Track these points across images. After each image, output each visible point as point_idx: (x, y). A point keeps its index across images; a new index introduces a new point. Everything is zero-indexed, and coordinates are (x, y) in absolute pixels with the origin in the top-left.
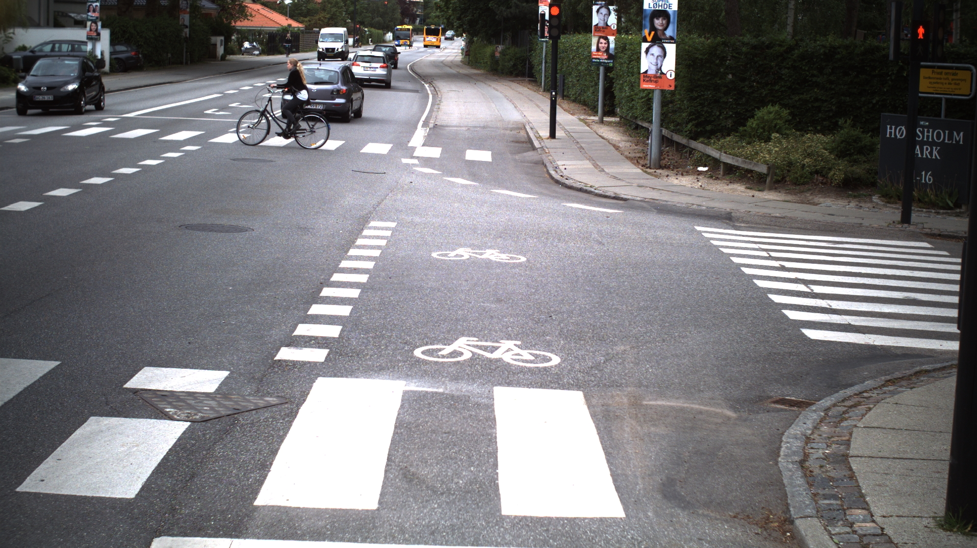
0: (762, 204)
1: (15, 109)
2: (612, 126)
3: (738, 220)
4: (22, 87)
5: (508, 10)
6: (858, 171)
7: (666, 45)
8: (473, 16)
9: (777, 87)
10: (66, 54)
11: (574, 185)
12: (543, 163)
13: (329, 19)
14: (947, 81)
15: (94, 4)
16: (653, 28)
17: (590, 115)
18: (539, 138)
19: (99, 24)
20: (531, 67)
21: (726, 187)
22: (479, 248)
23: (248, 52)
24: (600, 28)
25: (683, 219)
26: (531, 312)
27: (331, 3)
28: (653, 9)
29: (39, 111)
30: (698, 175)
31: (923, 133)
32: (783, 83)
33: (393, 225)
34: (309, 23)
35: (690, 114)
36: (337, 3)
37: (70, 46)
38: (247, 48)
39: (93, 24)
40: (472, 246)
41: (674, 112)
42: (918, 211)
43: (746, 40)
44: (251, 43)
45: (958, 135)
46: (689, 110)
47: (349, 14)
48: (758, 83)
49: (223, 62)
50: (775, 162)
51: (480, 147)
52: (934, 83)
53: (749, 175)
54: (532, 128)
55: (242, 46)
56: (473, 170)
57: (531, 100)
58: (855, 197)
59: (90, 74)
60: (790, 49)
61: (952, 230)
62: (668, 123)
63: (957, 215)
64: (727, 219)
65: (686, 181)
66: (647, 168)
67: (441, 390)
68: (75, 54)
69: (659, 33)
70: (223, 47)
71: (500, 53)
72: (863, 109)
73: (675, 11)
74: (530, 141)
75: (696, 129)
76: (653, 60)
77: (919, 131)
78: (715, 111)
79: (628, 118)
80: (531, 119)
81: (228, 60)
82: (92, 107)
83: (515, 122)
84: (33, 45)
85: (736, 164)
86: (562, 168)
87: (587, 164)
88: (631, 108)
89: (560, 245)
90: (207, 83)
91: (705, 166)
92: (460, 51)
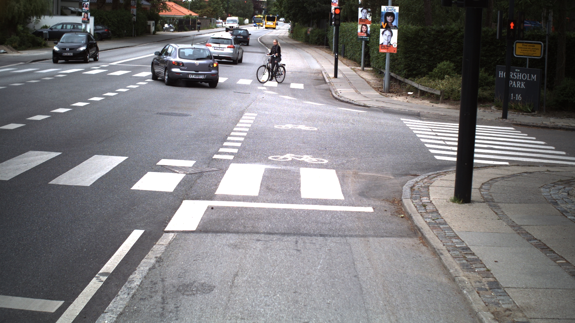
0: (436, 109)
1: (52, 60)
2: (368, 72)
3: (423, 116)
4: (56, 49)
5: (315, 8)
6: (485, 94)
7: (392, 30)
8: (295, 11)
9: (449, 52)
10: (70, 30)
11: (344, 100)
12: (330, 90)
13: (213, 11)
14: (529, 50)
15: (86, 3)
16: (386, 21)
17: (357, 67)
18: (329, 77)
19: (89, 14)
20: (327, 40)
21: (420, 102)
22: (296, 124)
23: (167, 30)
24: (362, 20)
25: (396, 115)
26: (318, 147)
27: (214, 2)
28: (386, 11)
29: (64, 61)
30: (408, 96)
31: (517, 75)
32: (452, 50)
33: (256, 115)
34: (201, 13)
35: (405, 65)
36: (217, 2)
37: (72, 26)
38: (166, 28)
39: (86, 14)
40: (293, 124)
41: (398, 64)
42: (513, 113)
43: (434, 28)
44: (169, 24)
45: (534, 76)
46: (404, 63)
47: (224, 8)
48: (439, 50)
49: (154, 35)
50: (445, 90)
51: (298, 82)
52: (524, 50)
53: (432, 96)
54: (325, 73)
55: (164, 26)
56: (294, 93)
57: (326, 58)
58: (483, 107)
59: (92, 42)
60: (456, 33)
61: (527, 122)
62: (395, 70)
63: (533, 115)
64: (418, 116)
65: (401, 99)
66: (382, 93)
67: (280, 168)
68: (75, 30)
69: (389, 24)
70: (154, 27)
71: (310, 32)
72: (492, 63)
73: (397, 13)
74: (324, 79)
75: (408, 73)
76: (386, 37)
77: (515, 74)
78: (418, 64)
79: (377, 67)
80: (325, 68)
81: (157, 34)
82: (92, 59)
83: (317, 69)
84: (51, 26)
85: (426, 90)
86: (339, 92)
87: (352, 90)
88: (378, 63)
89: (334, 124)
90: (148, 47)
91: (411, 92)
92: (288, 30)
